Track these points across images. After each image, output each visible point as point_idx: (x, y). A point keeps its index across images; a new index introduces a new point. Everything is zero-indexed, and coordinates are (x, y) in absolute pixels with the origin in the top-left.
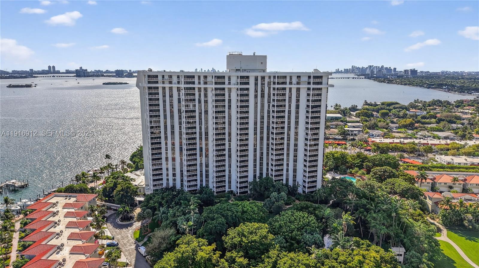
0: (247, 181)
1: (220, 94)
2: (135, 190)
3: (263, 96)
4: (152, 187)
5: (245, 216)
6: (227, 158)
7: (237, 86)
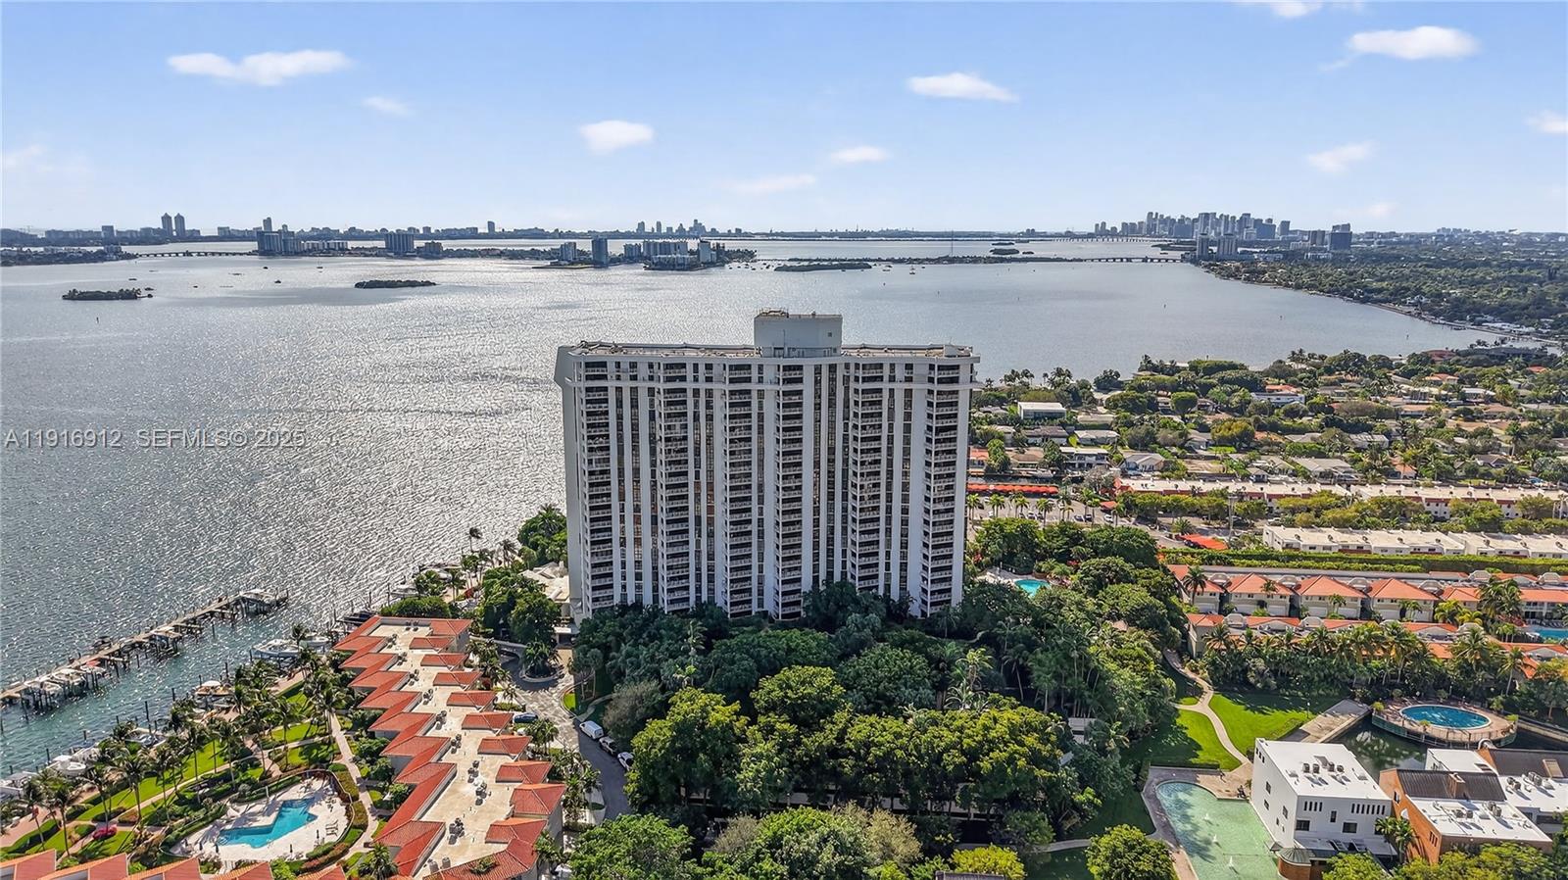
0: (799, 591)
1: (740, 402)
2: (555, 609)
3: (832, 404)
4: (590, 605)
5: (792, 657)
6: (754, 539)
7: (777, 388)
